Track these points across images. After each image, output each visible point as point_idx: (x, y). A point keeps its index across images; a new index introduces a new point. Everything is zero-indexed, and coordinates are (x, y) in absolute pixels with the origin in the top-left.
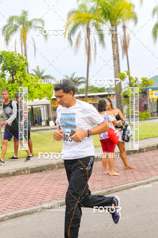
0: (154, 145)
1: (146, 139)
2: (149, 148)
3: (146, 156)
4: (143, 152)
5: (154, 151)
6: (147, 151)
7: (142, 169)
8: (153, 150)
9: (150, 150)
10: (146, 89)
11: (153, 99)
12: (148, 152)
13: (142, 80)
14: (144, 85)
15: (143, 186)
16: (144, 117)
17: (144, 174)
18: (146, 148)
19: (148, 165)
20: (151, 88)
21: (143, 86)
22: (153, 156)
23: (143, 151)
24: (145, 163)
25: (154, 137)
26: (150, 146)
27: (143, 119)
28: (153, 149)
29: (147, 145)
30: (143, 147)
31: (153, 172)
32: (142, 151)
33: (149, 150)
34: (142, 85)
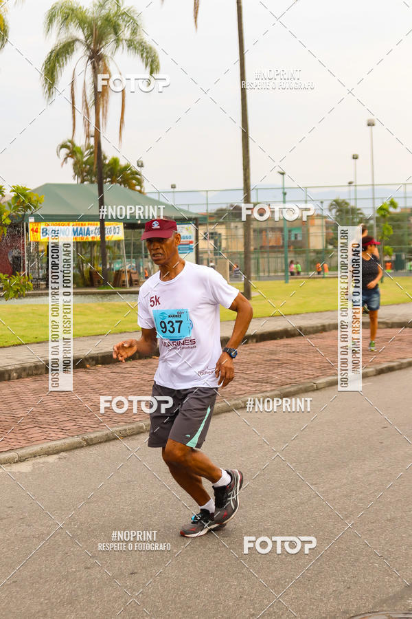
0: (38, 364)
1: (17, 345)
2: (24, 369)
3: (18, 389)
4: (9, 379)
5: (38, 378)
6: (19, 377)
7: (5, 423)
8: (36, 374)
9: (28, 375)
10: (24, 216)
11: (37, 244)
12: (21, 380)
13: (13, 194)
14: (18, 206)
15: (9, 468)
16: (15, 288)
17: (12, 435)
18: (16, 370)
19: (21, 413)
20: (34, 216)
21: (15, 207)
22: (35, 391)
23: (10, 376)
24: (15, 408)
25: (38, 343)
26: (28, 365)
27: (12, 294)
28: (34, 372)
29: (19, 361)
30: (9, 368)
31: (35, 432)
32: (7, 376)
33: (24, 374)
34: (13, 206)
